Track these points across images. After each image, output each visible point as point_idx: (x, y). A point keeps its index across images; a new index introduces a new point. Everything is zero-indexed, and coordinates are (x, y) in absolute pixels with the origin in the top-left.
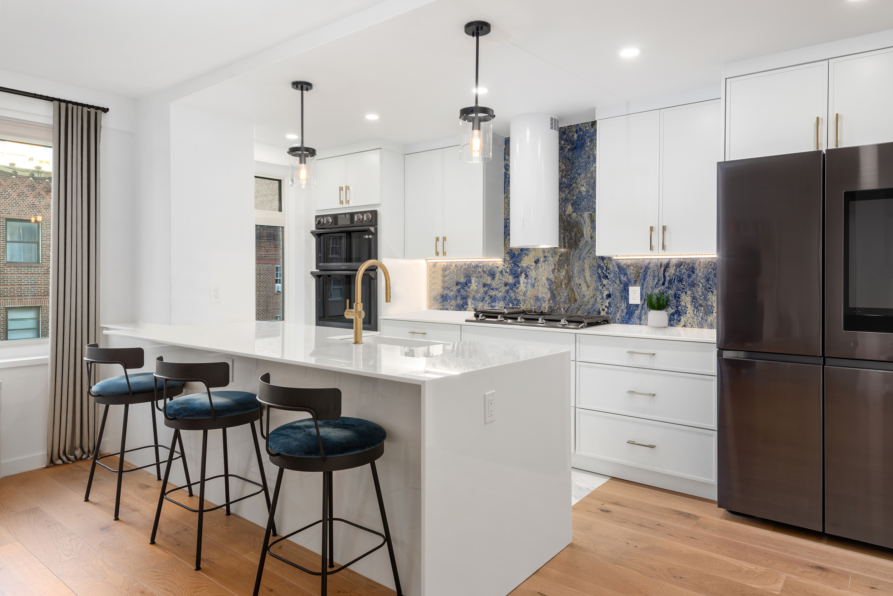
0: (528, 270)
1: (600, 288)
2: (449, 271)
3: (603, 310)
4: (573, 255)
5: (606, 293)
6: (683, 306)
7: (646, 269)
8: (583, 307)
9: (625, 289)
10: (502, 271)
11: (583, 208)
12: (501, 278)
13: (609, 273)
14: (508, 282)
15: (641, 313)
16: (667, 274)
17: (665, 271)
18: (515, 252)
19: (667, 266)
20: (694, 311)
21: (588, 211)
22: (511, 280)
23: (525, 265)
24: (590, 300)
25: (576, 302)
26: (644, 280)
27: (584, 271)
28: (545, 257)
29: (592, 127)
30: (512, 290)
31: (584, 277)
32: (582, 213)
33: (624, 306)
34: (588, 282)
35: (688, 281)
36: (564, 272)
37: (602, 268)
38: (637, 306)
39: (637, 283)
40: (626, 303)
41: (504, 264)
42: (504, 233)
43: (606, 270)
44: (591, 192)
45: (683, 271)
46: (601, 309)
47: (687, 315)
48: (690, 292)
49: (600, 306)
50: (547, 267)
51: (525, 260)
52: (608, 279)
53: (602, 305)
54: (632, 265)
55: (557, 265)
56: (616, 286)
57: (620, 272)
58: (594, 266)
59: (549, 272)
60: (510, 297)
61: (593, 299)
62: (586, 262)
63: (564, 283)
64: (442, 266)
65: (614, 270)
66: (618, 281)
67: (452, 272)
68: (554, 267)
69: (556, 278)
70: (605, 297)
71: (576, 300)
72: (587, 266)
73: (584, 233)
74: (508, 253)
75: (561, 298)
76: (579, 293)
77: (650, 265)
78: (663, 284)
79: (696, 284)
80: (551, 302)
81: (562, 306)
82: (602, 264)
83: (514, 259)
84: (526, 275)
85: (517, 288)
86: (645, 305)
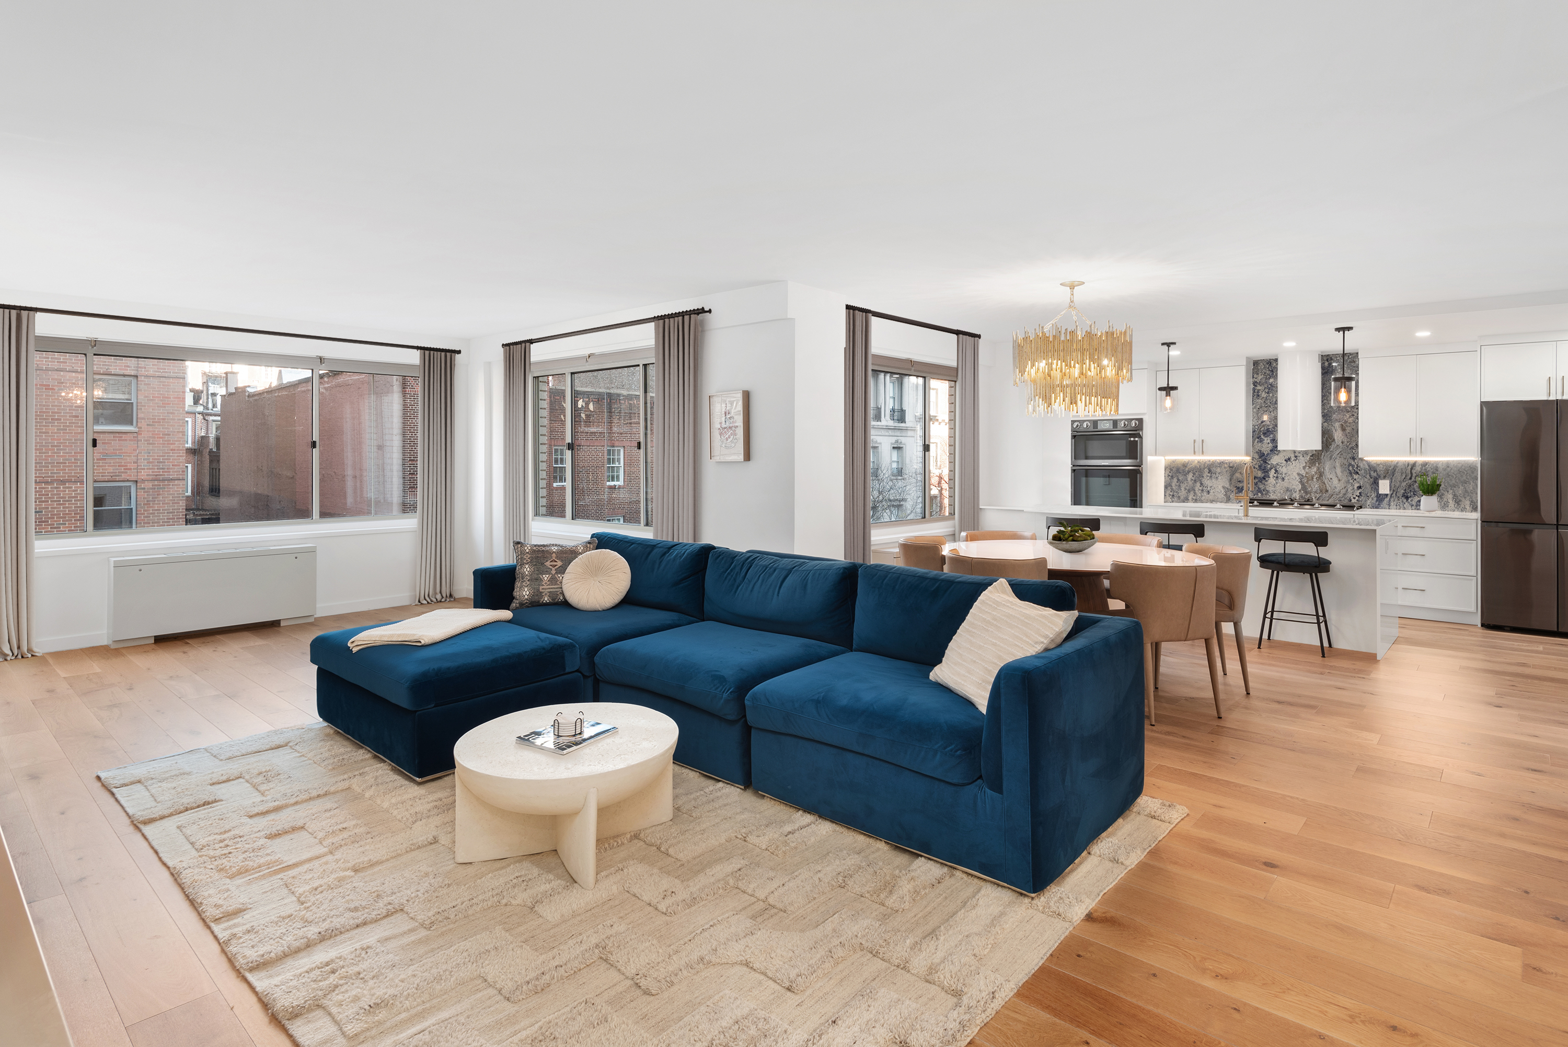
0: (1278, 467)
1: (1351, 481)
3: (1354, 498)
4: (1320, 457)
5: (1357, 485)
7: (1394, 468)
8: (1334, 496)
9: (1375, 483)
10: (1250, 468)
12: (1249, 473)
13: (1359, 470)
14: (1257, 476)
15: (1390, 501)
16: (1414, 471)
17: (1412, 469)
18: (1263, 453)
19: (1414, 465)
22: (1260, 474)
23: (1275, 463)
24: (1341, 491)
26: (1393, 476)
27: (1335, 468)
28: (1296, 457)
30: (1261, 482)
31: (1336, 473)
33: (1374, 495)
34: (1339, 477)
36: (1315, 469)
37: (1353, 466)
38: (1387, 495)
39: (1387, 478)
40: (1376, 493)
41: (1252, 462)
42: (1253, 438)
43: (1357, 468)
46: (1352, 497)
49: (1351, 495)
50: (1298, 465)
51: (1274, 459)
52: (1359, 474)
53: (1353, 494)
54: (1381, 464)
55: (1307, 463)
56: (1366, 480)
57: (1370, 469)
58: (1345, 465)
59: (1300, 469)
60: (1259, 488)
61: (1344, 490)
62: (1337, 461)
63: (1315, 478)
64: (1182, 464)
65: (1365, 468)
66: (1368, 476)
68: (1305, 464)
69: (1307, 473)
70: (1356, 488)
71: (1327, 491)
72: (1338, 465)
73: (1336, 439)
74: (1257, 453)
75: (1312, 489)
76: (1330, 485)
77: (1399, 465)
78: (1411, 479)
80: (1303, 491)
81: (1313, 495)
82: (1353, 463)
83: (1263, 458)
84: (1276, 471)
85: (1267, 481)
86: (1394, 494)
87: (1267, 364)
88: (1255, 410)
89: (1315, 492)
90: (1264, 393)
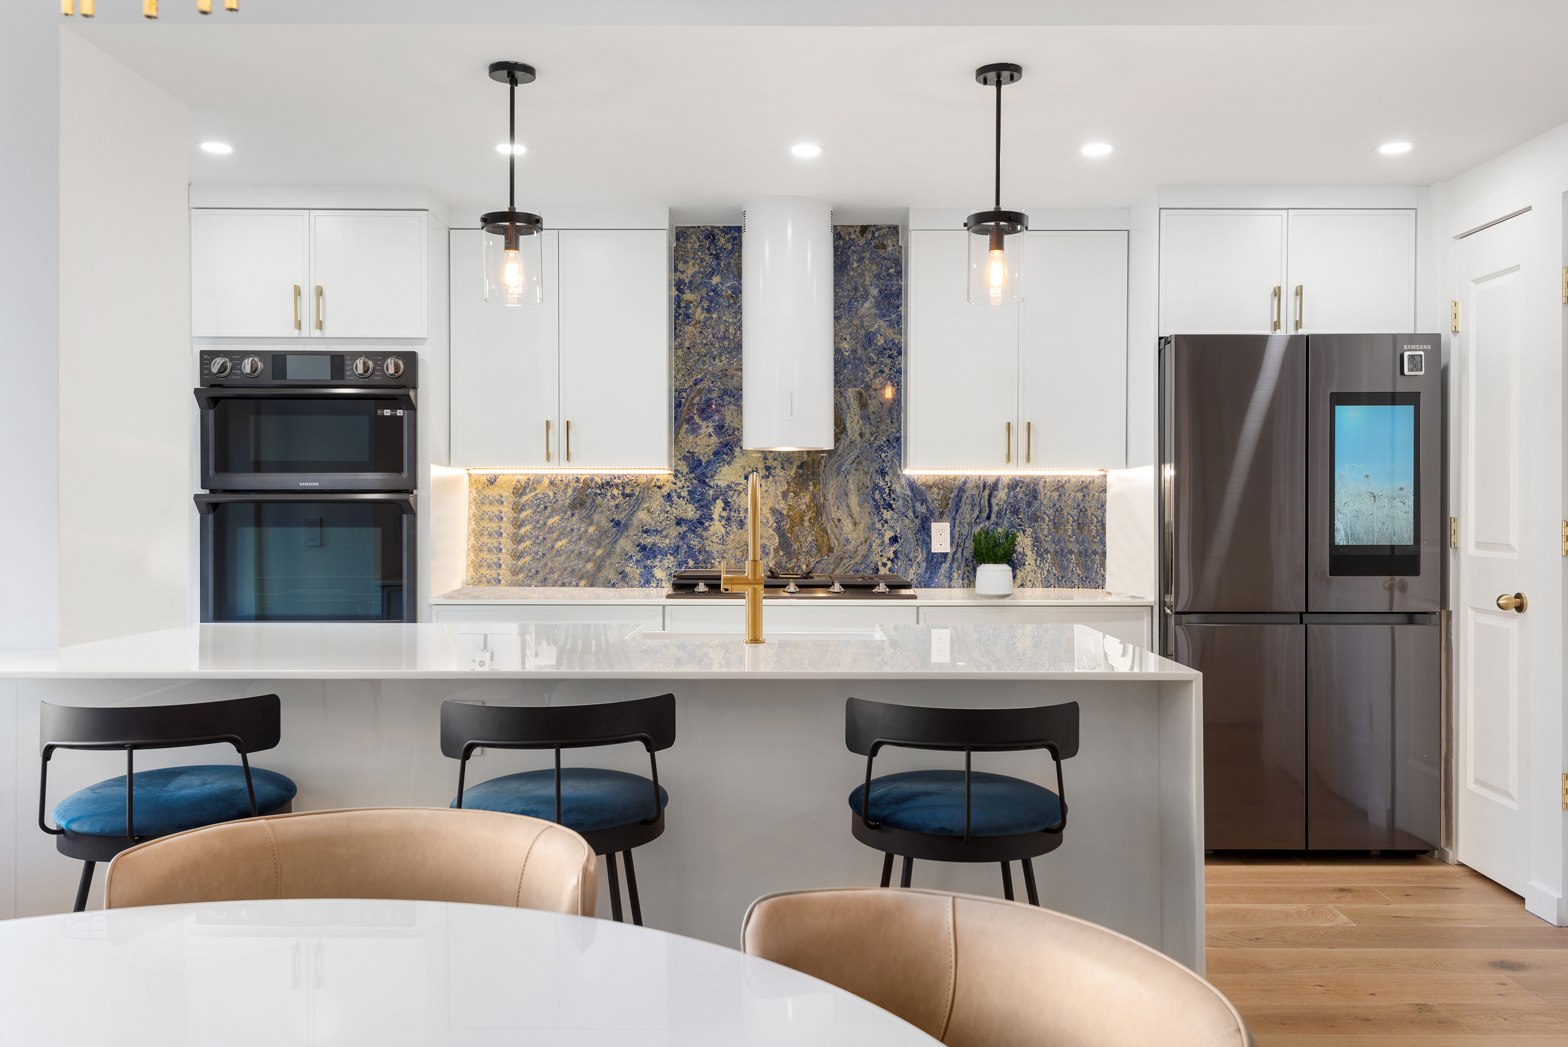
0: (731, 493)
1: (879, 526)
2: (533, 494)
3: (884, 565)
4: (825, 467)
5: (889, 534)
6: (1020, 553)
7: (959, 492)
8: (845, 561)
9: (923, 528)
10: (669, 495)
11: (846, 381)
12: (668, 508)
13: (894, 499)
14: (684, 516)
15: (951, 567)
16: (994, 501)
17: (990, 496)
18: (701, 457)
19: (995, 486)
20: (1036, 560)
21: (855, 386)
22: (690, 512)
23: (723, 484)
24: (860, 548)
25: (832, 552)
26: (957, 511)
27: (847, 495)
28: (768, 468)
29: (862, 236)
30: (694, 532)
31: (848, 506)
32: (842, 389)
33: (921, 557)
34: (855, 516)
35: (1028, 511)
36: (808, 497)
37: (882, 491)
38: (945, 555)
39: (945, 517)
40: (924, 552)
41: (674, 481)
42: (676, 418)
43: (889, 494)
44: (859, 352)
45: (1020, 496)
46: (880, 564)
47: (1026, 567)
48: (1031, 531)
49: (878, 558)
50: (773, 487)
51: (723, 473)
52: (893, 509)
53: (882, 556)
54: (935, 485)
55: (792, 484)
56: (907, 522)
57: (915, 497)
58: (867, 487)
59: (776, 496)
60: (689, 547)
61: (865, 547)
62: (851, 478)
63: (807, 518)
64: (514, 483)
65: (904, 494)
66: (910, 513)
67: (539, 496)
68: (786, 486)
69: (791, 508)
70: (887, 541)
71: (831, 550)
72: (852, 487)
73: (848, 425)
74: (685, 458)
75: (801, 545)
76: (838, 536)
77: (967, 485)
78: (989, 518)
79: (1039, 517)
80: (781, 553)
81: (803, 560)
82: (881, 483)
83: (698, 471)
84: (727, 503)
85: (706, 529)
86: (959, 554)
87: (707, 237)
88: (680, 353)
89: (808, 553)
90: (699, 310)
